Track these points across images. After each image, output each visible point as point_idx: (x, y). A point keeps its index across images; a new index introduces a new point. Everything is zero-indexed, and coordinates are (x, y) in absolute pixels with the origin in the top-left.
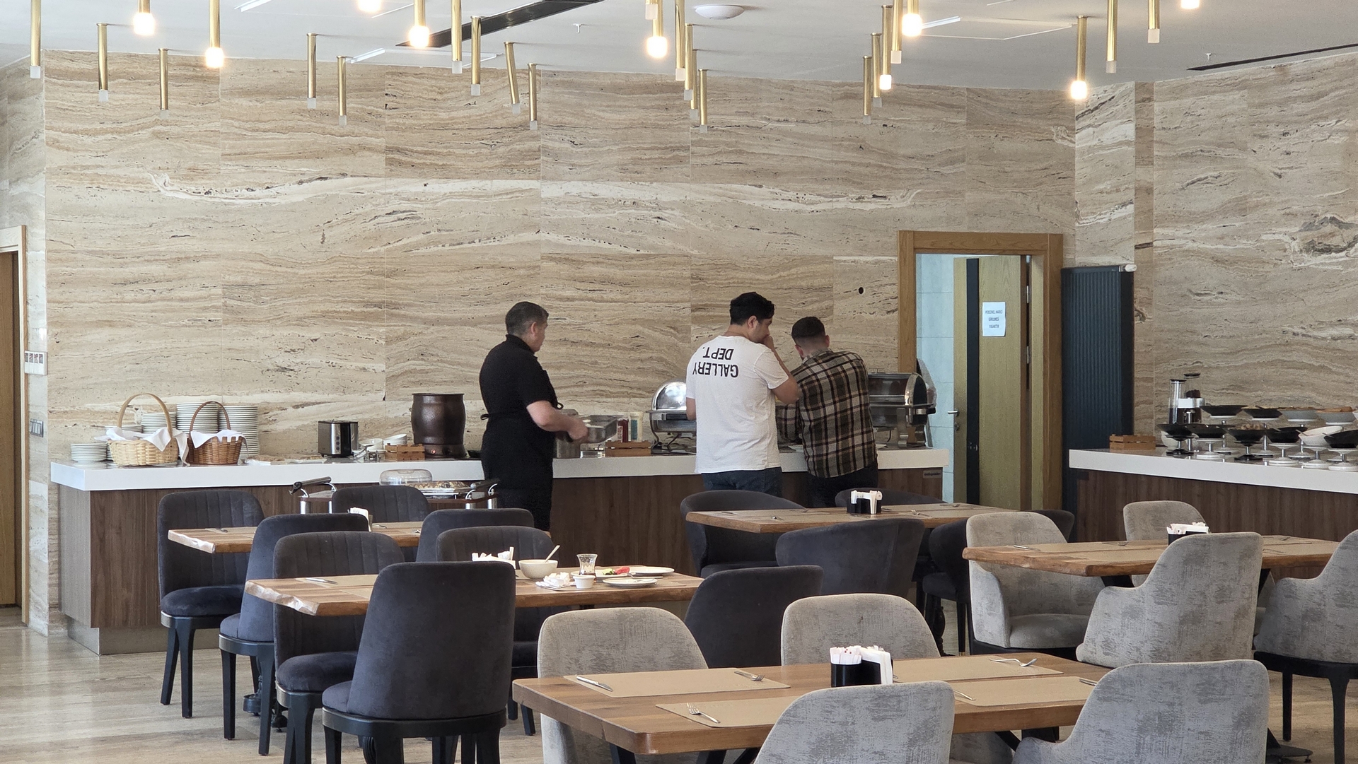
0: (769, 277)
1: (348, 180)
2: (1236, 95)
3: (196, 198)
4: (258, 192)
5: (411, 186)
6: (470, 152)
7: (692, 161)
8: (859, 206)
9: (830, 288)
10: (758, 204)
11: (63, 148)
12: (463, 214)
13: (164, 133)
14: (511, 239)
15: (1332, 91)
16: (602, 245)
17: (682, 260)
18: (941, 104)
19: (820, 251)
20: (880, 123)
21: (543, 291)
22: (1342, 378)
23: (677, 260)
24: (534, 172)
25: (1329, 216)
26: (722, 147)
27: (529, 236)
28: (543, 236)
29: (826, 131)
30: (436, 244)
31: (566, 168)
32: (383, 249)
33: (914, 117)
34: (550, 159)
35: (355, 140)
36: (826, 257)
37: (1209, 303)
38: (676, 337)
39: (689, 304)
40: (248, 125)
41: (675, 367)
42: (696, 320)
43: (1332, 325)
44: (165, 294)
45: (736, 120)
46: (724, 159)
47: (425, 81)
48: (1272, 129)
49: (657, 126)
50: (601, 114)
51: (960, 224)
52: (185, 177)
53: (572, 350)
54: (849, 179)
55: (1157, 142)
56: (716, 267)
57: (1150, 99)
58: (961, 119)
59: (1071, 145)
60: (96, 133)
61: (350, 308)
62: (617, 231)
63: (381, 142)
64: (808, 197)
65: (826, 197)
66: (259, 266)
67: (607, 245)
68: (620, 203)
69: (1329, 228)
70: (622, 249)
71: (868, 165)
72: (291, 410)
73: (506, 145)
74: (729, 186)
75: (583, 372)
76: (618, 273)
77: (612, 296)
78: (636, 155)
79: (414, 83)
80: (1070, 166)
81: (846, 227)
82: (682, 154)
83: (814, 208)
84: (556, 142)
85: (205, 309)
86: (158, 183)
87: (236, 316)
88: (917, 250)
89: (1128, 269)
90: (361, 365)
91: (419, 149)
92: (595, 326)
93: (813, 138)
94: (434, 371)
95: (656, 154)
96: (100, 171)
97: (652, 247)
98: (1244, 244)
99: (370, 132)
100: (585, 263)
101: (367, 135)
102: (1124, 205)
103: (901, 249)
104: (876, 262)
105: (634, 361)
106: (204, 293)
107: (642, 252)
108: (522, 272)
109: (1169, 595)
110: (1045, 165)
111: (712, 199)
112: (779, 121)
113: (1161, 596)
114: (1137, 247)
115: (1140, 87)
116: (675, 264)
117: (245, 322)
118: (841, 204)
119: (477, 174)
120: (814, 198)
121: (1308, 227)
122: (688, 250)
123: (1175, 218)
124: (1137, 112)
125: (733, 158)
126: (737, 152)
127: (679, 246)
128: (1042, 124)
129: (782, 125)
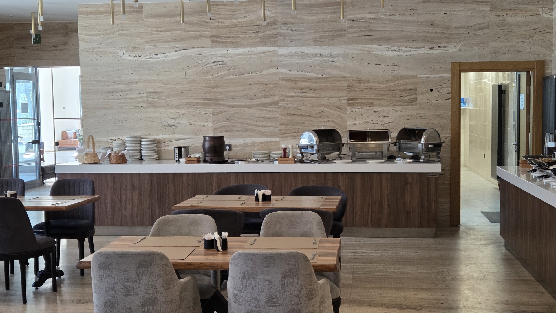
0: (385, 85)
1: (195, 49)
3: (135, 59)
4: (159, 56)
5: (221, 51)
6: (247, 36)
7: (348, 35)
8: (431, 52)
9: (415, 89)
10: (379, 53)
11: (86, 42)
12: (244, 62)
13: (123, 34)
14: (265, 72)
16: (306, 73)
17: (343, 79)
19: (410, 73)
20: (443, 13)
21: (280, 93)
23: (340, 79)
24: (275, 44)
26: (362, 29)
27: (274, 70)
28: (280, 70)
29: (414, 18)
30: (233, 75)
31: (290, 41)
32: (210, 77)
33: (461, 9)
34: (282, 38)
35: (198, 33)
36: (413, 76)
38: (340, 112)
39: (346, 98)
40: (154, 29)
41: (340, 125)
42: (349, 105)
44: (125, 96)
45: (369, 16)
46: (363, 34)
47: (227, 7)
49: (331, 21)
50: (305, 17)
51: (485, 58)
52: (131, 51)
53: (293, 118)
54: (425, 40)
56: (359, 81)
58: (487, 8)
59: (551, 17)
60: (97, 35)
61: (197, 101)
62: (312, 68)
63: (208, 33)
64: (404, 49)
65: (414, 48)
66: (160, 85)
67: (308, 74)
68: (314, 55)
70: (315, 75)
72: (174, 141)
73: (262, 32)
74: (365, 46)
75: (298, 127)
76: (313, 85)
77: (311, 95)
78: (321, 34)
79: (222, 8)
80: (550, 26)
81: (424, 61)
82: (343, 33)
83: (408, 54)
84: (284, 30)
85: (140, 102)
86: (121, 53)
87: (151, 104)
88: (461, 71)
90: (202, 124)
91: (225, 36)
92: (303, 108)
93: (407, 22)
94: (232, 126)
95: (331, 33)
96: (99, 50)
97: (329, 74)
99: (204, 29)
100: (297, 81)
101: (203, 31)
103: (452, 71)
104: (439, 77)
105: (321, 122)
106: (139, 96)
107: (324, 76)
108: (270, 85)
110: (535, 27)
111: (357, 52)
112: (390, 15)
116: (339, 81)
117: (155, 107)
118: (422, 51)
119: (250, 45)
120: (407, 49)
122: (346, 75)
125: (368, 33)
126: (368, 30)
127: (341, 73)
128: (534, 7)
129: (392, 17)
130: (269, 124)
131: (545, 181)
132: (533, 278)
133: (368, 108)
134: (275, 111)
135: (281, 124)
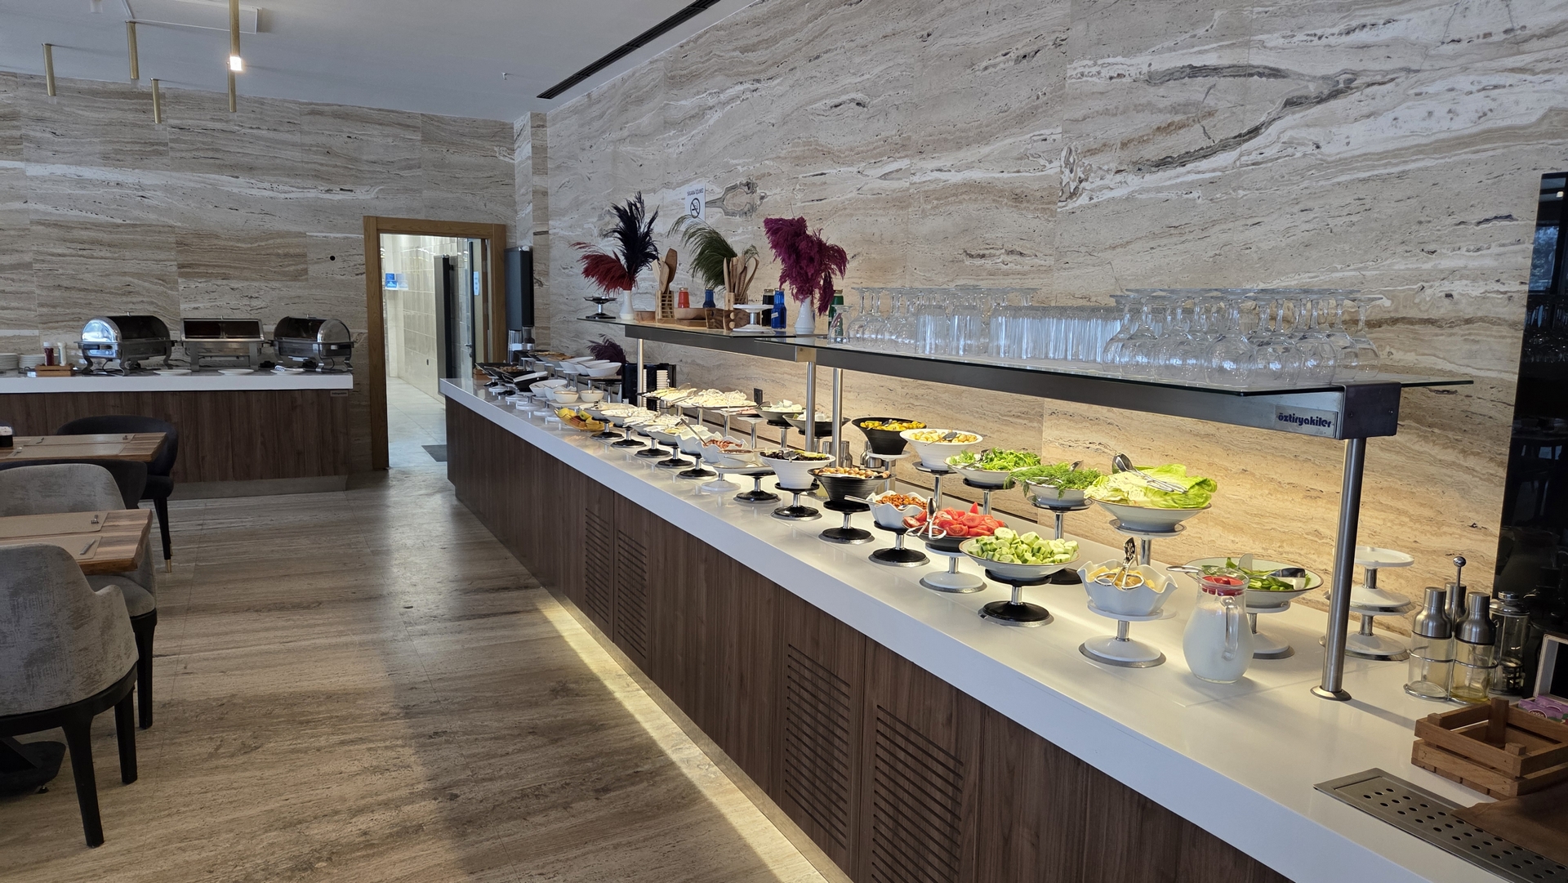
0: (249, 246)
2: (574, 119)
7: (171, 154)
8: (328, 196)
9: (304, 255)
10: (235, 190)
16: (89, 215)
17: (166, 229)
18: (399, 124)
19: (294, 228)
20: (345, 135)
21: (35, 248)
23: (162, 229)
24: (16, 155)
26: (199, 145)
27: (18, 205)
28: (31, 205)
29: (296, 138)
31: (50, 154)
33: (375, 133)
34: (32, 145)
36: (300, 233)
38: (164, 286)
39: (176, 263)
41: (165, 308)
42: (181, 275)
45: (211, 125)
46: (201, 154)
48: (587, 144)
49: (135, 125)
50: (81, 112)
51: (417, 214)
53: (67, 294)
54: (318, 176)
55: (549, 158)
56: (199, 235)
57: (543, 126)
58: (418, 137)
59: (511, 161)
62: (102, 205)
64: (281, 187)
65: (298, 188)
67: (94, 216)
68: (105, 184)
70: (109, 219)
71: (336, 166)
74: (207, 175)
75: (78, 310)
76: (106, 237)
77: (101, 254)
78: (117, 146)
80: (512, 176)
81: (316, 211)
82: (162, 148)
83: (287, 196)
84: (36, 132)
88: (379, 231)
89: (531, 251)
92: (87, 277)
93: (284, 143)
95: (137, 147)
97: (137, 219)
98: (578, 231)
100: (72, 228)
102: (529, 203)
103: (366, 230)
104: (344, 238)
105: (127, 303)
107: (128, 222)
108: (12, 233)
110: (491, 174)
111: (192, 185)
112: (251, 128)
114: (535, 234)
115: (534, 116)
116: (160, 232)
118: (312, 194)
120: (287, 188)
122: (171, 222)
123: (555, 213)
124: (532, 135)
125: (211, 154)
126: (213, 150)
127: (162, 219)
128: (487, 145)
129: (255, 131)
130: (13, 304)
131: (509, 399)
132: (495, 539)
133: (219, 282)
134: (25, 281)
135: (41, 305)
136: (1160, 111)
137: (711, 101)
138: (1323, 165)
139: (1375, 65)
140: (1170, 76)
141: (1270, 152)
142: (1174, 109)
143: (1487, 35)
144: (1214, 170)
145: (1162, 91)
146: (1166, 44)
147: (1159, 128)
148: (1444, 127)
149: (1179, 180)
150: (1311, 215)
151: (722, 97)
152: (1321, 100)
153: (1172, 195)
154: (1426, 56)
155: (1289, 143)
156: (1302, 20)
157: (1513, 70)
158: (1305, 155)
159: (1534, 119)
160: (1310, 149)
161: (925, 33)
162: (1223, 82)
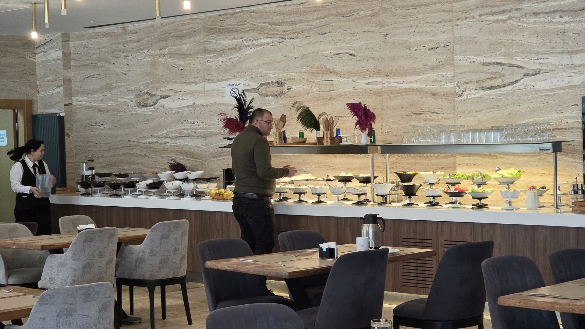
2: (105, 39)
15: (145, 38)
22: (153, 160)
25: (146, 91)
37: (97, 129)
43: (148, 137)
48: (122, 55)
55: (73, 59)
57: (68, 41)
59: (35, 60)
69: (146, 96)
80: (34, 69)
89: (62, 115)
98: (111, 103)
102: (59, 87)
109: (78, 256)
110: (23, 69)
113: (74, 257)
114: (65, 105)
115: (64, 35)
121: (138, 96)
123: (82, 93)
124: (63, 46)
128: (20, 51)
136: (488, 73)
137: (246, 43)
138: (535, 91)
139: (545, 68)
140: (490, 64)
141: (521, 87)
142: (492, 73)
143: (568, 65)
144: (506, 91)
145: (488, 68)
146: (488, 55)
147: (488, 78)
148: (561, 84)
149: (496, 93)
150: (534, 104)
151: (255, 42)
152: (533, 75)
153: (494, 97)
154: (556, 68)
155: (526, 85)
156: (526, 55)
157: (574, 73)
158: (530, 89)
159: (579, 84)
160: (532, 87)
161: (385, 34)
162: (507, 68)
